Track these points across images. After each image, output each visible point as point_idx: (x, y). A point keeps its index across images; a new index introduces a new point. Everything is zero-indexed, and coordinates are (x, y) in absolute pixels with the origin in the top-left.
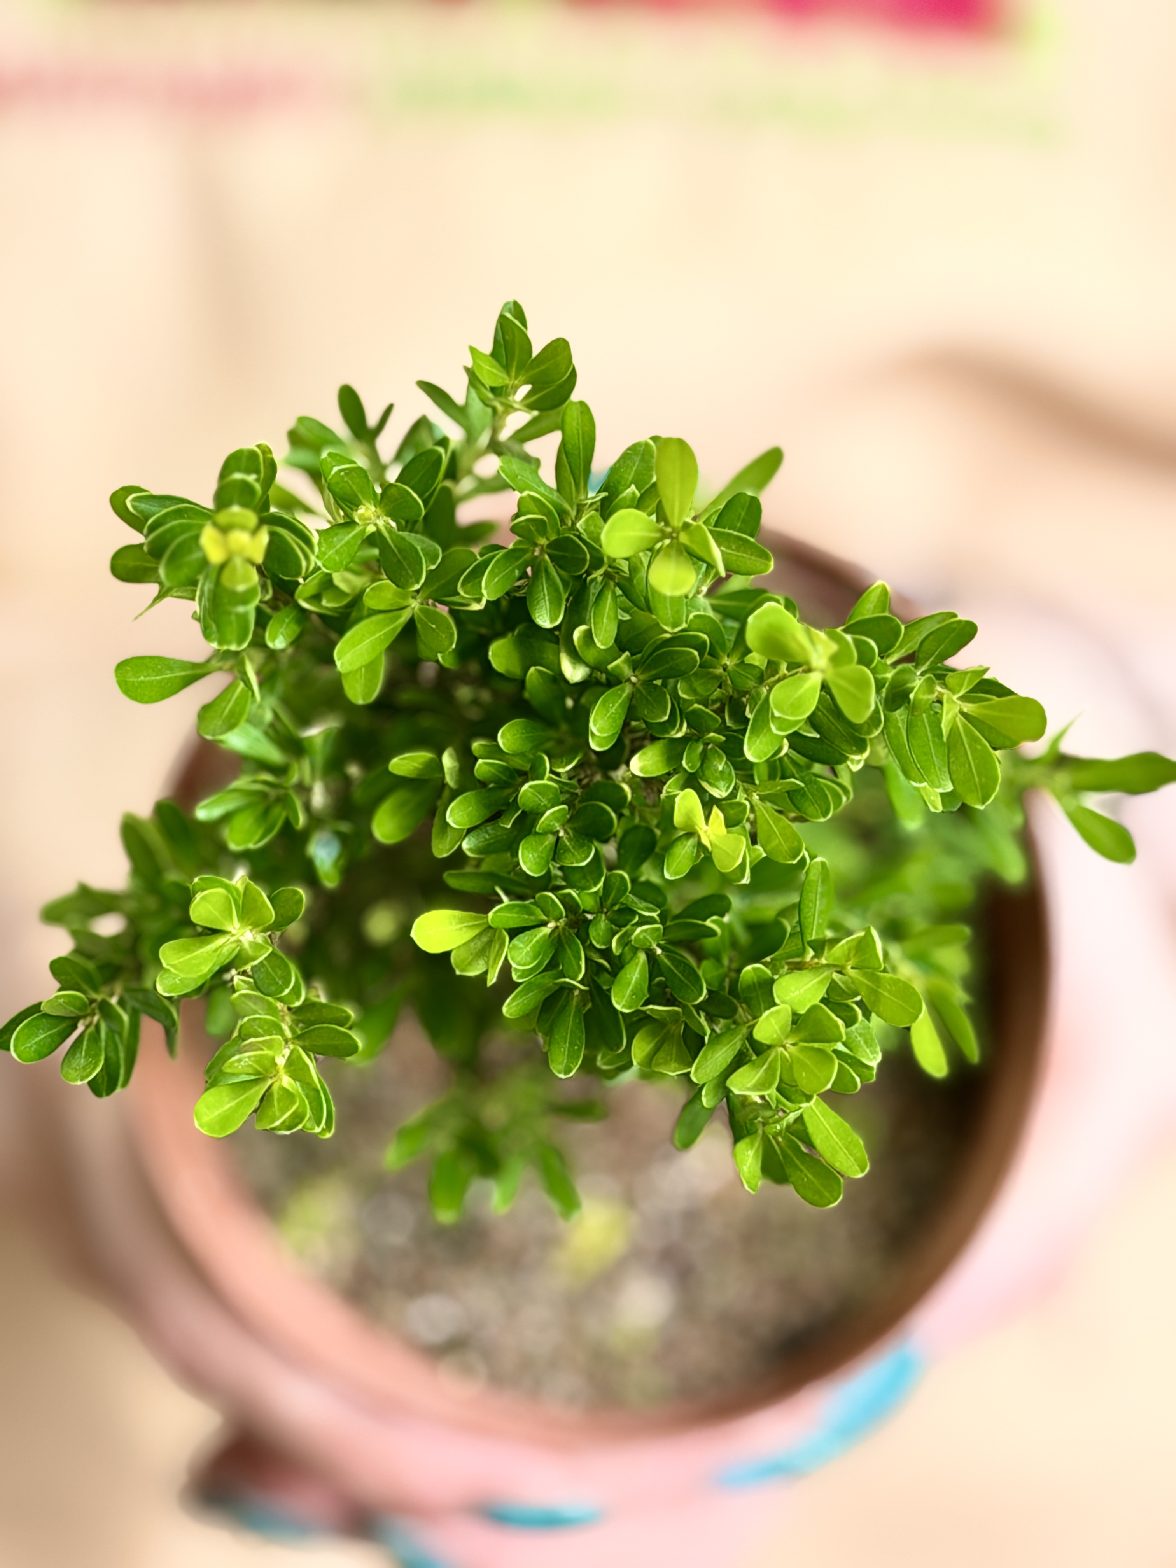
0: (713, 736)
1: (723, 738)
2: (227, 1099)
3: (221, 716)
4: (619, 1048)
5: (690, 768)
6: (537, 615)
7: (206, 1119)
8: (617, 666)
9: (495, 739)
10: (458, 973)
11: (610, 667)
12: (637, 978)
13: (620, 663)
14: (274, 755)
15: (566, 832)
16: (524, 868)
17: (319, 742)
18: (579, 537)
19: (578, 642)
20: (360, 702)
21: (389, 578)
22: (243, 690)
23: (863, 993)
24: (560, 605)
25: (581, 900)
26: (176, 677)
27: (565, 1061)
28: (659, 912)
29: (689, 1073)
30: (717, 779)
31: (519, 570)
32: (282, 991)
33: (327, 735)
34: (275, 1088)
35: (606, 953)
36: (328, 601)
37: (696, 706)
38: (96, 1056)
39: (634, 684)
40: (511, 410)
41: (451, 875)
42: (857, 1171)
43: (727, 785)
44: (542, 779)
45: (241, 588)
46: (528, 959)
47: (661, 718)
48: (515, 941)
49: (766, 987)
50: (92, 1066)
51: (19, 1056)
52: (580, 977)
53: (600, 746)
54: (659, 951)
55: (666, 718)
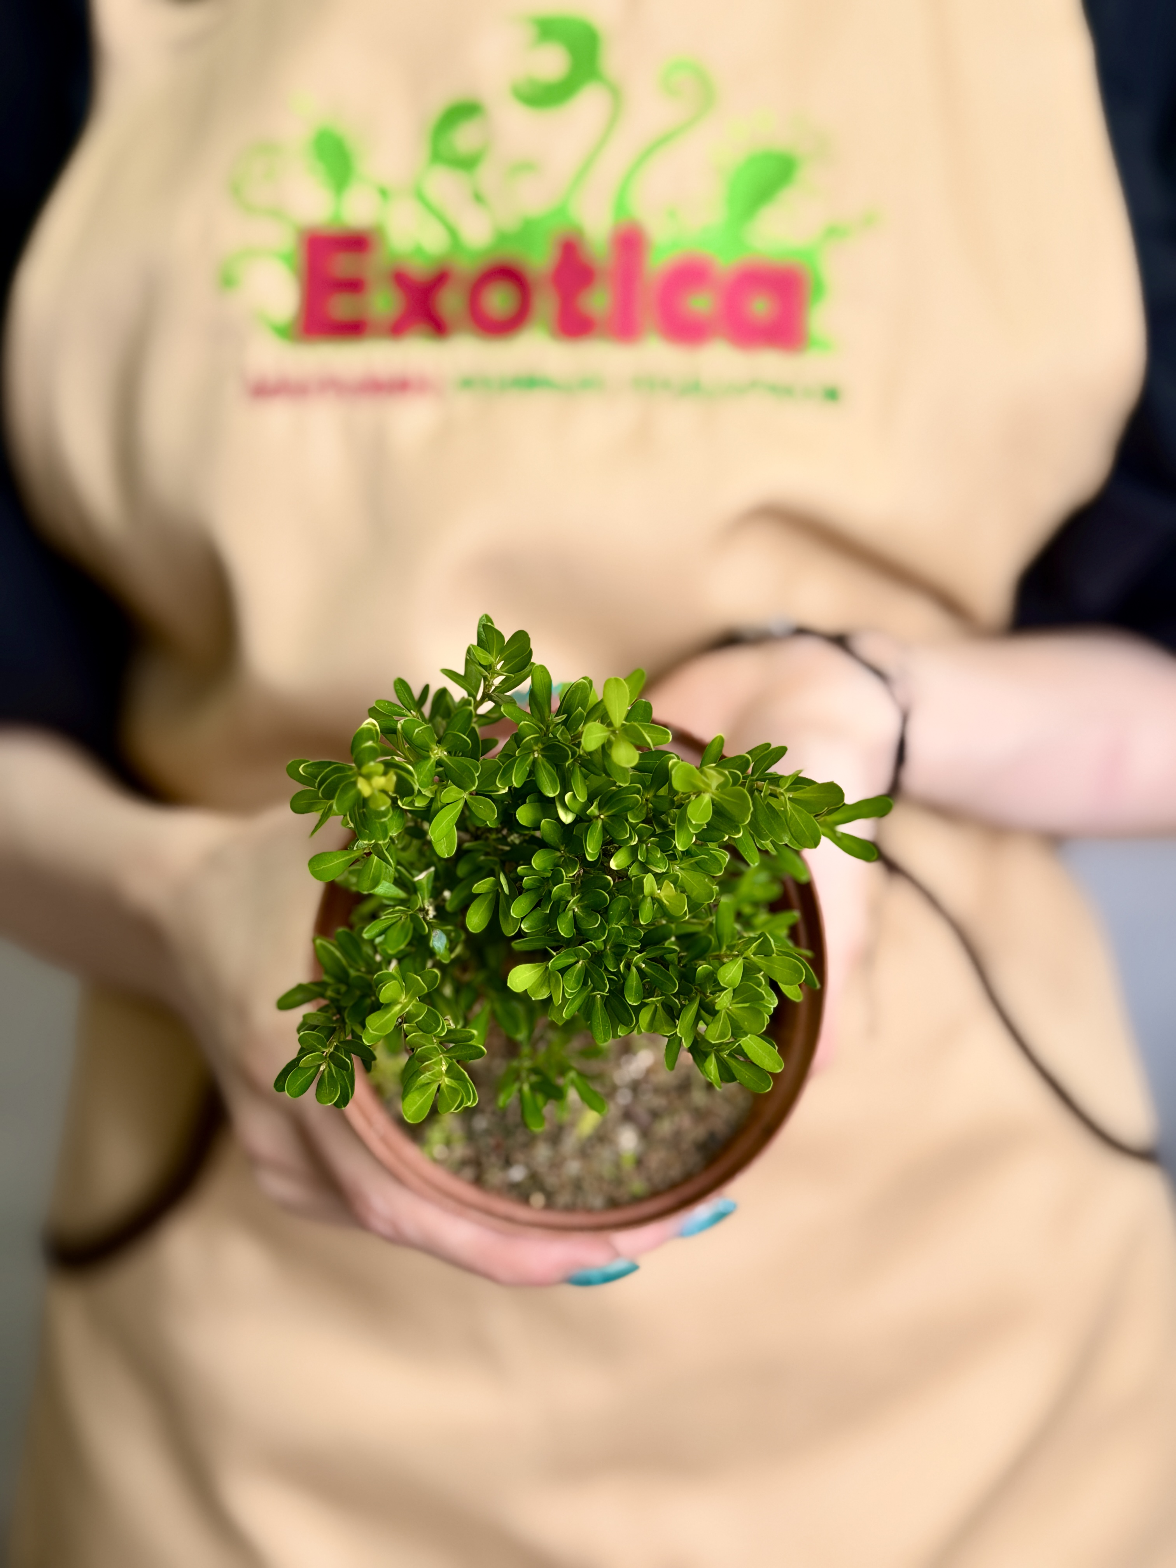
0: (653, 840)
1: (658, 839)
2: (418, 1098)
3: (369, 878)
4: (631, 1024)
5: (643, 859)
6: (545, 791)
7: (409, 1113)
8: (592, 811)
9: (530, 864)
10: (533, 999)
11: (588, 812)
12: (635, 983)
13: (593, 810)
14: (402, 894)
15: (578, 908)
16: (562, 934)
17: (424, 882)
18: (559, 741)
19: (568, 801)
20: (446, 856)
21: (454, 784)
22: (377, 860)
23: (765, 969)
24: (556, 783)
25: (596, 945)
26: (341, 862)
27: (603, 1037)
28: (640, 944)
29: (676, 1033)
30: (658, 863)
31: (528, 767)
32: (436, 1030)
33: (428, 877)
34: (443, 1086)
35: (617, 973)
36: (419, 803)
37: (641, 825)
38: (335, 1087)
39: (602, 819)
40: (496, 675)
41: (516, 943)
42: (778, 1069)
43: (664, 865)
44: (562, 883)
45: (383, 808)
46: (576, 985)
47: (625, 836)
48: (565, 977)
49: (712, 978)
50: (334, 1093)
51: (290, 1095)
52: (607, 990)
53: (592, 858)
54: (643, 966)
55: (628, 836)
